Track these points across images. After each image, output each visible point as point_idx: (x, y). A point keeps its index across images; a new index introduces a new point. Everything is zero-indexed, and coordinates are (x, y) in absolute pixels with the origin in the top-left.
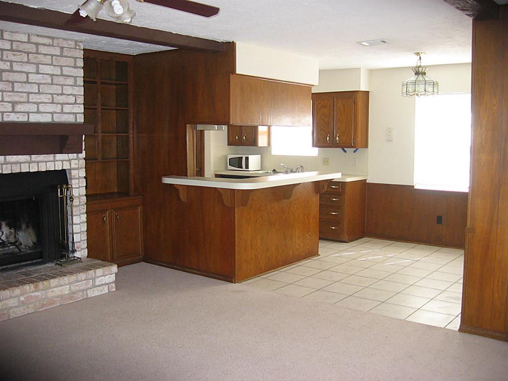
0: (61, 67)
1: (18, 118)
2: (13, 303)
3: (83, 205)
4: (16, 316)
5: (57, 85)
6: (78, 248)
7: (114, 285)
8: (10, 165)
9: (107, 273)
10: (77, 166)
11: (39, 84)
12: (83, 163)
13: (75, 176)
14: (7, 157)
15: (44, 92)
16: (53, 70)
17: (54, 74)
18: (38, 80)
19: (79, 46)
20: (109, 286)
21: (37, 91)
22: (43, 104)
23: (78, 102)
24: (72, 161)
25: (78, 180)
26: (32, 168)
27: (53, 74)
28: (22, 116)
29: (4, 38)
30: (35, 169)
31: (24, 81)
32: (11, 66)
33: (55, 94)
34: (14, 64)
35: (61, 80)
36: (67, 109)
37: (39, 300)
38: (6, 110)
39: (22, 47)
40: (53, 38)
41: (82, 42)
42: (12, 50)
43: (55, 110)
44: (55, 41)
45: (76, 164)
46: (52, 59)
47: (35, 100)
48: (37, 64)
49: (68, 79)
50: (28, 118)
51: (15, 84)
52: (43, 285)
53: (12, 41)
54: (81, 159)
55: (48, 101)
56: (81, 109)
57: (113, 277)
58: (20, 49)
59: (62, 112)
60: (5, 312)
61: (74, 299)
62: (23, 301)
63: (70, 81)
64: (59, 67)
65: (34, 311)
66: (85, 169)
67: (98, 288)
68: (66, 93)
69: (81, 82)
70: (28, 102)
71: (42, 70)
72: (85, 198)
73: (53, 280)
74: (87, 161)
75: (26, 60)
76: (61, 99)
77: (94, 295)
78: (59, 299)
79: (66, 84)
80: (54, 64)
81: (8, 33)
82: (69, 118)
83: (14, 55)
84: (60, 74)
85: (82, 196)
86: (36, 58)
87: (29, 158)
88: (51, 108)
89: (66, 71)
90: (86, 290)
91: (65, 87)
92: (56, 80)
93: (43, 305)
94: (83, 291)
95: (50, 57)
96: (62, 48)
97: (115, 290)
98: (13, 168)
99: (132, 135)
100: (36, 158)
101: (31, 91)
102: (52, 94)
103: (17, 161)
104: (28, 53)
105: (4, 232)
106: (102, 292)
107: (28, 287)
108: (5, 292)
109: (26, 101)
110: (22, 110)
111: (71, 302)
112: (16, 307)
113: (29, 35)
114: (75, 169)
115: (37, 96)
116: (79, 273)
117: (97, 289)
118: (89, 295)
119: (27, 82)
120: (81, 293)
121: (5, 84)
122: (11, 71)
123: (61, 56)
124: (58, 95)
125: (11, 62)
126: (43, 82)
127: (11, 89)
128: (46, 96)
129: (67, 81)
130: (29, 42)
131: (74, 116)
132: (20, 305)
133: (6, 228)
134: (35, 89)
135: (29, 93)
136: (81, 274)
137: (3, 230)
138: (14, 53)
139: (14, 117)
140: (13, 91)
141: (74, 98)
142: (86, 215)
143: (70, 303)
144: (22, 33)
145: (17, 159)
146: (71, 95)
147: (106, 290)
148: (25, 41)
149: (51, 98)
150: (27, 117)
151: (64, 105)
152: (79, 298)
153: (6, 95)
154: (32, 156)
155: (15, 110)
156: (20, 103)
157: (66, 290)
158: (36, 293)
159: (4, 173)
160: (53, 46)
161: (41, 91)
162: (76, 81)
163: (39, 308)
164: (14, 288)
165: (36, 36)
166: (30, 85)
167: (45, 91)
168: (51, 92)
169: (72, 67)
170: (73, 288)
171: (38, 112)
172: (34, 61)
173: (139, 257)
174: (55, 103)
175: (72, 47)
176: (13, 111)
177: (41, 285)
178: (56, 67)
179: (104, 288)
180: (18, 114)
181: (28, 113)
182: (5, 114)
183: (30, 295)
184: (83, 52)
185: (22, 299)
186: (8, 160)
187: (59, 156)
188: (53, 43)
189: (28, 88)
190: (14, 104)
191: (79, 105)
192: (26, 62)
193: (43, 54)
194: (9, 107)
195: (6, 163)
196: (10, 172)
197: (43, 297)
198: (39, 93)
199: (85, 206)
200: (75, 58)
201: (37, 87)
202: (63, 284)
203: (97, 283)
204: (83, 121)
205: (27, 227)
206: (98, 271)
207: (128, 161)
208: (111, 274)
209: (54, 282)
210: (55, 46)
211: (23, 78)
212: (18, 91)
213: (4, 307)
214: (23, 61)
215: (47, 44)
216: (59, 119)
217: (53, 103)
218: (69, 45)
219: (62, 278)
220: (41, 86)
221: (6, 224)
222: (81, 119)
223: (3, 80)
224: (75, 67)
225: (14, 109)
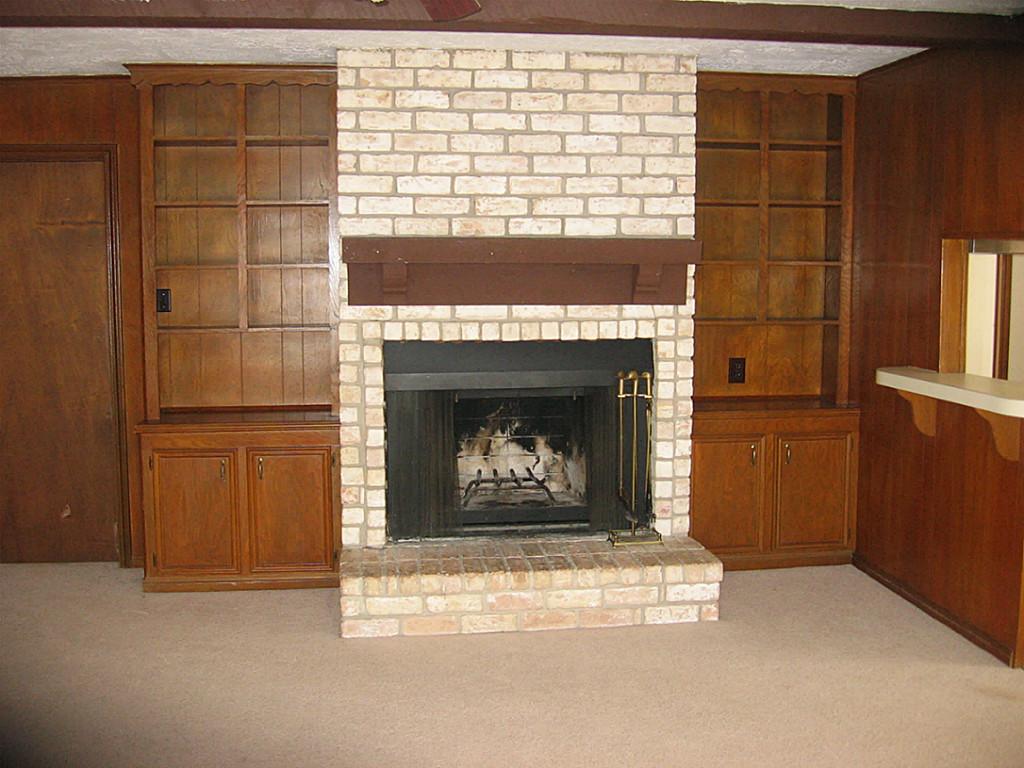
0: (642, 116)
1: (540, 228)
2: (470, 605)
3: (685, 419)
4: (475, 631)
5: (631, 155)
6: (664, 511)
7: (714, 608)
8: (517, 324)
9: (694, 578)
10: (671, 333)
11: (588, 157)
12: (688, 326)
13: (664, 354)
14: (514, 307)
15: (599, 172)
16: (621, 124)
17: (625, 131)
18: (586, 148)
19: (685, 66)
20: (700, 609)
21: (584, 171)
22: (597, 199)
23: (680, 191)
24: (660, 321)
25: (672, 364)
26: (566, 333)
27: (621, 133)
28: (548, 224)
29: (514, 66)
30: (572, 336)
31: (556, 151)
32: (528, 121)
33: (626, 176)
34: (534, 117)
35: (641, 145)
36: (654, 206)
37: (529, 609)
38: (514, 213)
39: (551, 81)
40: (622, 56)
41: (693, 57)
42: (530, 89)
43: (624, 210)
44: (629, 62)
45: (669, 328)
46: (620, 101)
47: (579, 191)
48: (586, 115)
49: (657, 141)
50: (563, 229)
51: (535, 158)
52: (536, 579)
53: (530, 71)
54: (684, 317)
55: (608, 192)
56: (689, 206)
57: (714, 590)
58: (548, 86)
59: (642, 214)
60: (453, 618)
61: (609, 620)
62: (492, 606)
63: (663, 145)
64: (637, 117)
65: (515, 629)
66: (692, 340)
67: (671, 607)
68: (652, 173)
69: (689, 146)
70: (564, 195)
71: (596, 125)
72: (691, 403)
73: (559, 572)
74: (698, 323)
75: (561, 108)
76: (640, 186)
77: (659, 622)
78: (573, 614)
79: (653, 152)
80: (624, 111)
81: (521, 55)
82: (658, 226)
83: (535, 99)
84: (637, 131)
85: (684, 398)
86: (583, 101)
87: (562, 311)
88: (615, 206)
89: (654, 124)
90: (644, 607)
91: (649, 160)
92: (629, 145)
93: (536, 621)
94: (633, 608)
95: (616, 97)
96: (644, 75)
97: (716, 619)
98: (523, 331)
99: (849, 265)
100: (579, 312)
101: (570, 172)
102: (619, 177)
103: (536, 317)
104: (565, 93)
105: (541, 459)
106: (680, 617)
107: (502, 577)
108: (451, 578)
109: (560, 192)
110: (548, 213)
111: (602, 626)
112: (475, 613)
113: (568, 55)
114: (666, 338)
115: (585, 182)
116: (624, 568)
117: (670, 610)
118: (647, 619)
119: (563, 153)
120: (628, 612)
121: (514, 161)
122: (528, 131)
123: (643, 92)
124: (632, 177)
125: (528, 114)
126: (598, 151)
127: (525, 169)
128: (606, 180)
129: (654, 147)
130: (568, 69)
131: (671, 223)
132: (485, 611)
133: (546, 450)
134: (580, 166)
135: (565, 177)
136: (627, 570)
137: (539, 453)
138: (534, 94)
139: (531, 227)
140: (531, 173)
141: (672, 182)
142: (690, 442)
143: (600, 628)
144: (554, 52)
145: (536, 313)
146: (664, 175)
147: (692, 616)
148: (559, 68)
149: (616, 184)
150: (560, 227)
151: (646, 200)
152: (622, 621)
153: (517, 180)
154: (569, 307)
155: (534, 213)
156: (546, 196)
157: (592, 599)
158: (522, 594)
159: (504, 339)
160: (622, 71)
161: (592, 171)
162: (676, 146)
163: (527, 626)
164: (472, 574)
165: (584, 55)
166: (568, 158)
167: (601, 170)
168: (616, 172)
169: (669, 115)
170: (608, 597)
171: (586, 215)
172: (580, 108)
173: (840, 553)
174: (625, 195)
175: (670, 70)
176: (530, 215)
177: (531, 577)
178: (629, 118)
179: (687, 610)
180: (539, 219)
181: (563, 218)
182: (511, 220)
183: (508, 594)
184: (695, 78)
185: (491, 598)
186: (515, 314)
187: (631, 310)
188: (622, 66)
189: (563, 165)
190: (532, 199)
191: (682, 198)
192: (560, 112)
193: (600, 92)
194: (522, 207)
195: (511, 320)
196: (518, 339)
197: (538, 605)
198: (588, 174)
199: (691, 421)
200: (676, 95)
201: (584, 162)
202: (582, 584)
203: (671, 597)
204: (693, 233)
205: (580, 453)
206: (670, 569)
207: (837, 326)
208: (709, 583)
209: (561, 577)
210: (628, 72)
211: (554, 144)
212: (542, 171)
213: (452, 608)
214: (553, 110)
215: (609, 69)
216: (632, 229)
217: (620, 194)
218: (660, 66)
219: (580, 572)
220: (592, 160)
221: (546, 443)
222: (687, 229)
223: (511, 151)
224: (677, 114)
225: (532, 210)
